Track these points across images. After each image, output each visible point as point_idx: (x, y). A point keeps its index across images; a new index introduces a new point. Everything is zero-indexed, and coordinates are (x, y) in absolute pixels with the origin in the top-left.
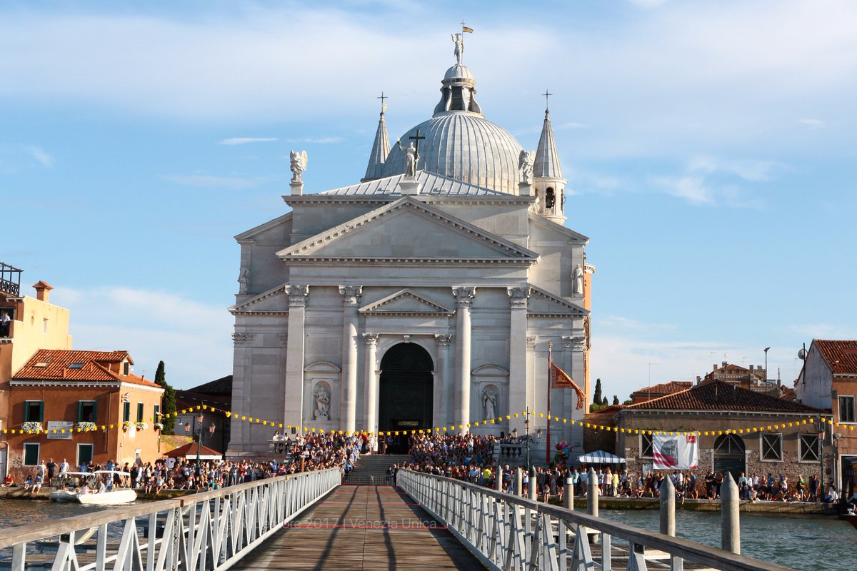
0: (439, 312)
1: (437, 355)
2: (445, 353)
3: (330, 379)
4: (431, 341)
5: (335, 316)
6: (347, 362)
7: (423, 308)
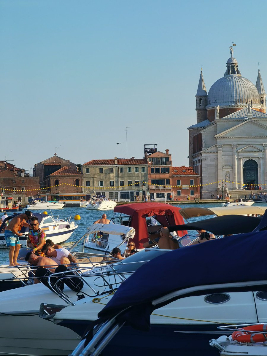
0: (260, 151)
1: (259, 162)
2: (261, 162)
3: (230, 170)
4: (257, 159)
5: (231, 153)
6: (235, 165)
7: (255, 150)
